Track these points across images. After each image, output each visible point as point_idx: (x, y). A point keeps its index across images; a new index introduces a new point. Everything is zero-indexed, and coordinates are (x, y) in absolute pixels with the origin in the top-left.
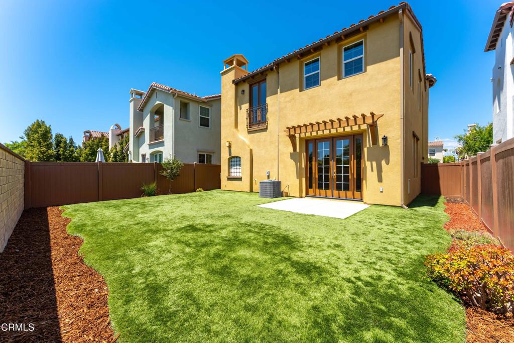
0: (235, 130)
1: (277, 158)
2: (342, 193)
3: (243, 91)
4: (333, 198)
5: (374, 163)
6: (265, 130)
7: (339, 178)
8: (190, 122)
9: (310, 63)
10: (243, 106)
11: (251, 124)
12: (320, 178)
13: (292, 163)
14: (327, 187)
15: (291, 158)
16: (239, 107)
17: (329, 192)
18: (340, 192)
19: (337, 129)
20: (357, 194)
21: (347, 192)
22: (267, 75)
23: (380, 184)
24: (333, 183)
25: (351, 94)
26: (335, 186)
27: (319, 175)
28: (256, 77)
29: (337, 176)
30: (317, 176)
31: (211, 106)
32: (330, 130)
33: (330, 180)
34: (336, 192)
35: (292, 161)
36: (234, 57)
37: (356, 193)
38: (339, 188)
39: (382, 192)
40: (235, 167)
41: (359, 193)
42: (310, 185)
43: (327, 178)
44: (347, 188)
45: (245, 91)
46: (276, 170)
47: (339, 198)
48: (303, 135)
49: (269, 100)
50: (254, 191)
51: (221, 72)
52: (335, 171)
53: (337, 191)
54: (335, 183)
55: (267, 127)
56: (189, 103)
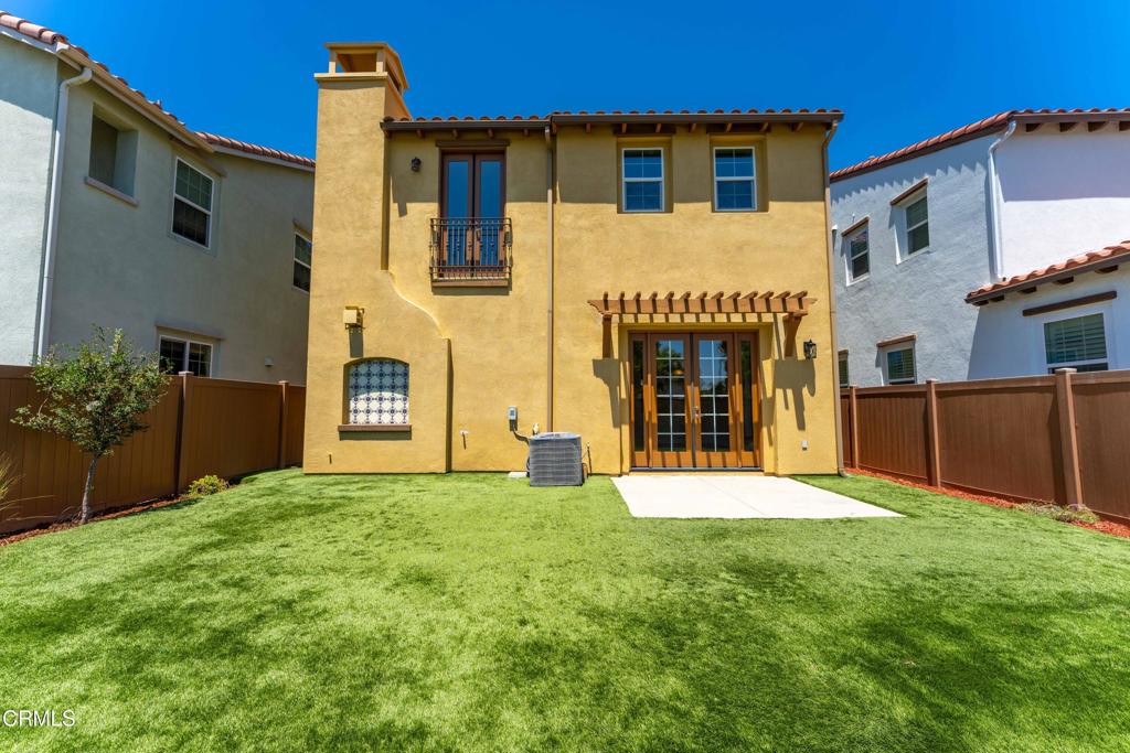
0: (379, 273)
1: (545, 370)
2: (716, 456)
3: (417, 164)
4: (695, 468)
5: (790, 392)
6: (504, 289)
7: (706, 424)
8: (134, 206)
9: (637, 154)
10: (413, 208)
11: (441, 266)
12: (663, 424)
13: (600, 386)
14: (680, 445)
15: (597, 373)
16: (394, 207)
17: (686, 456)
18: (711, 453)
19: (728, 314)
20: (747, 456)
21: (726, 453)
22: (508, 143)
23: (801, 433)
24: (694, 436)
25: (740, 248)
26: (699, 441)
27: (659, 418)
28: (469, 136)
29: (703, 419)
30: (655, 420)
31: (220, 175)
32: (712, 314)
33: (687, 428)
34: (701, 456)
35: (600, 381)
36: (381, 48)
37: (744, 453)
38: (707, 445)
39: (805, 449)
40: (374, 395)
41: (751, 453)
42: (638, 442)
43: (680, 424)
44: (724, 445)
45: (424, 166)
46: (541, 402)
47: (710, 469)
48: (629, 319)
49: (517, 212)
50: (453, 468)
51: (317, 75)
52: (698, 407)
53: (705, 453)
54: (699, 434)
55: (510, 281)
56: (130, 132)
